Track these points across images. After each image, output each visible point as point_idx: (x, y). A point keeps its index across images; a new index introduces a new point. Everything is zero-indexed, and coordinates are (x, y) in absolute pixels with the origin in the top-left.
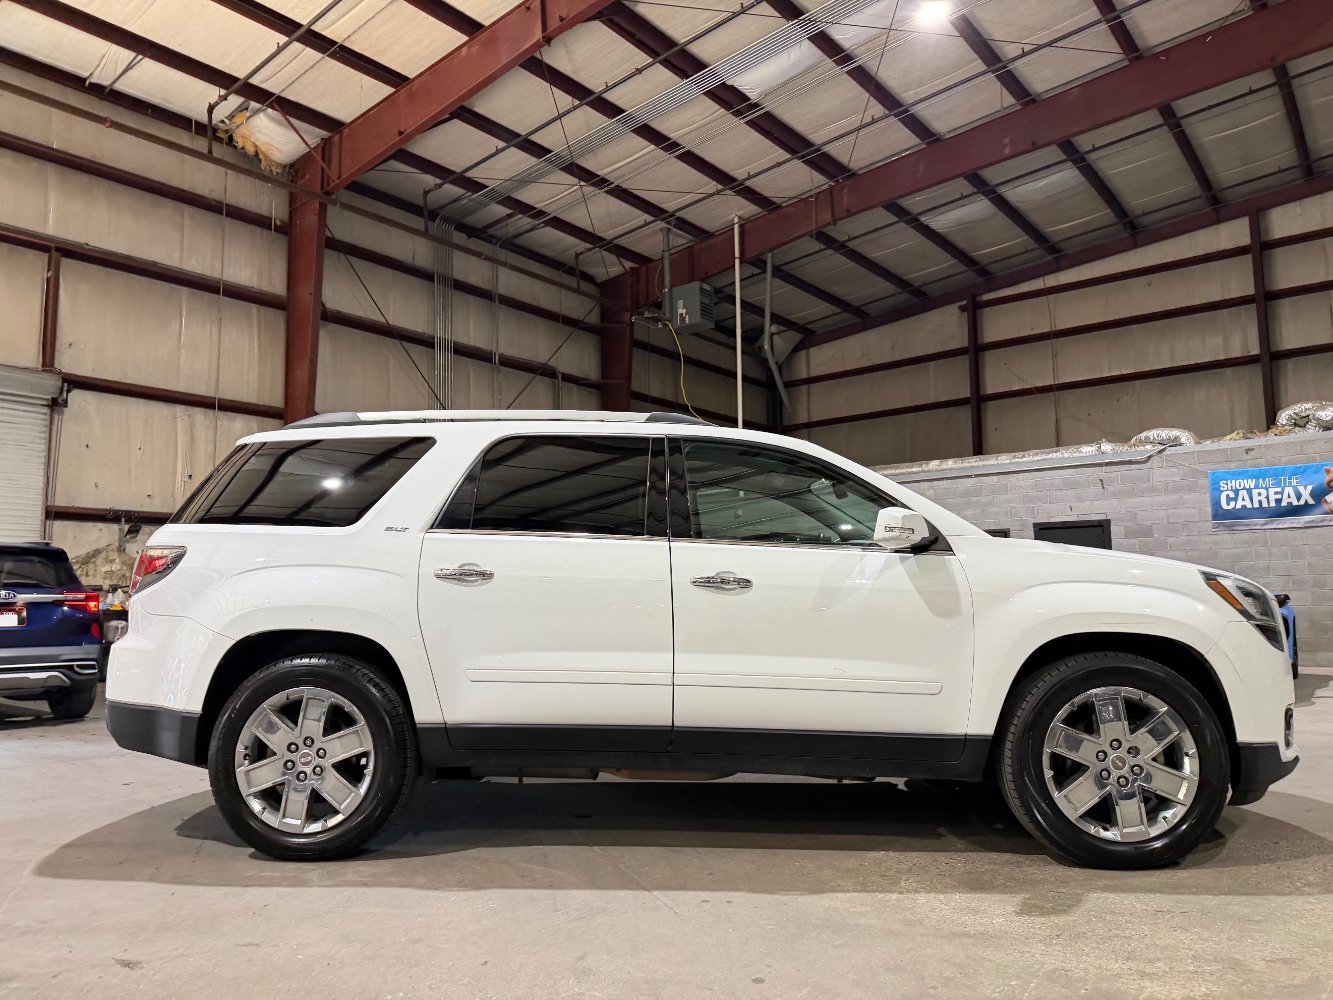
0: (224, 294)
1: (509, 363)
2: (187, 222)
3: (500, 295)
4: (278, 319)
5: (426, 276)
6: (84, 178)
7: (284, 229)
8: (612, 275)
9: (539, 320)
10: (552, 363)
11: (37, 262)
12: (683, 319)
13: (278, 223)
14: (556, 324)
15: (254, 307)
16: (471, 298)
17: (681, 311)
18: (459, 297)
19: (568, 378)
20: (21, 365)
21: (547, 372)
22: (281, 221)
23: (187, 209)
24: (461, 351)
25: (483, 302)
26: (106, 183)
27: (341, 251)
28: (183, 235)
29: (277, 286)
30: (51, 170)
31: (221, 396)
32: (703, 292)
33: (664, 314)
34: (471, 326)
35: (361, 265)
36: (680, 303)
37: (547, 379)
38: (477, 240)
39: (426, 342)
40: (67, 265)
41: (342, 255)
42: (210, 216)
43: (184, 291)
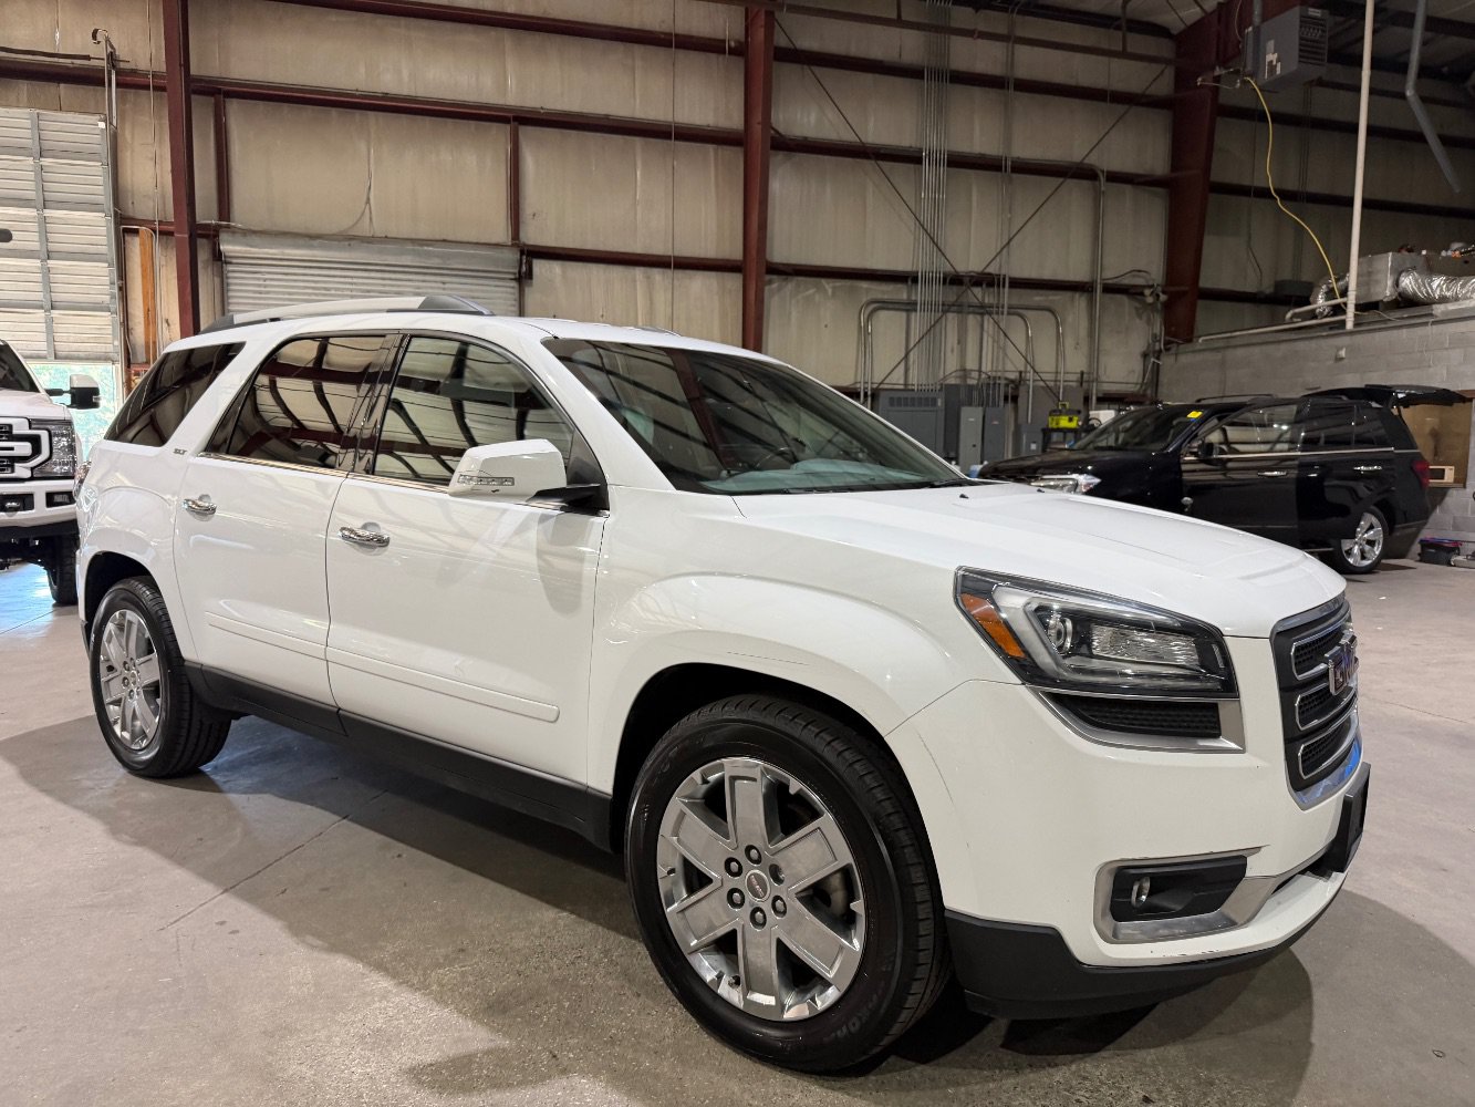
0: (676, 139)
1: (1024, 168)
2: (638, 63)
3: (1016, 80)
4: (735, 156)
5: (912, 73)
6: (538, 37)
7: (740, 51)
8: (1189, 23)
9: (1076, 103)
10: (1093, 160)
11: (499, 134)
12: (1272, 68)
13: (733, 44)
14: (1102, 104)
15: (711, 148)
16: (977, 91)
17: (1271, 57)
18: (959, 92)
19: (1115, 178)
20: (494, 241)
21: (1083, 173)
22: (735, 42)
23: (638, 49)
24: (958, 162)
25: (993, 93)
26: (558, 38)
27: (804, 64)
28: (634, 79)
29: (733, 119)
30: (507, 36)
31: (677, 254)
32: (1306, 21)
33: (1245, 67)
34: (977, 130)
35: (829, 75)
36: (1271, 44)
37: (1086, 183)
38: (988, 12)
39: (912, 158)
40: (526, 132)
41: (805, 67)
42: (661, 52)
43: (638, 141)
